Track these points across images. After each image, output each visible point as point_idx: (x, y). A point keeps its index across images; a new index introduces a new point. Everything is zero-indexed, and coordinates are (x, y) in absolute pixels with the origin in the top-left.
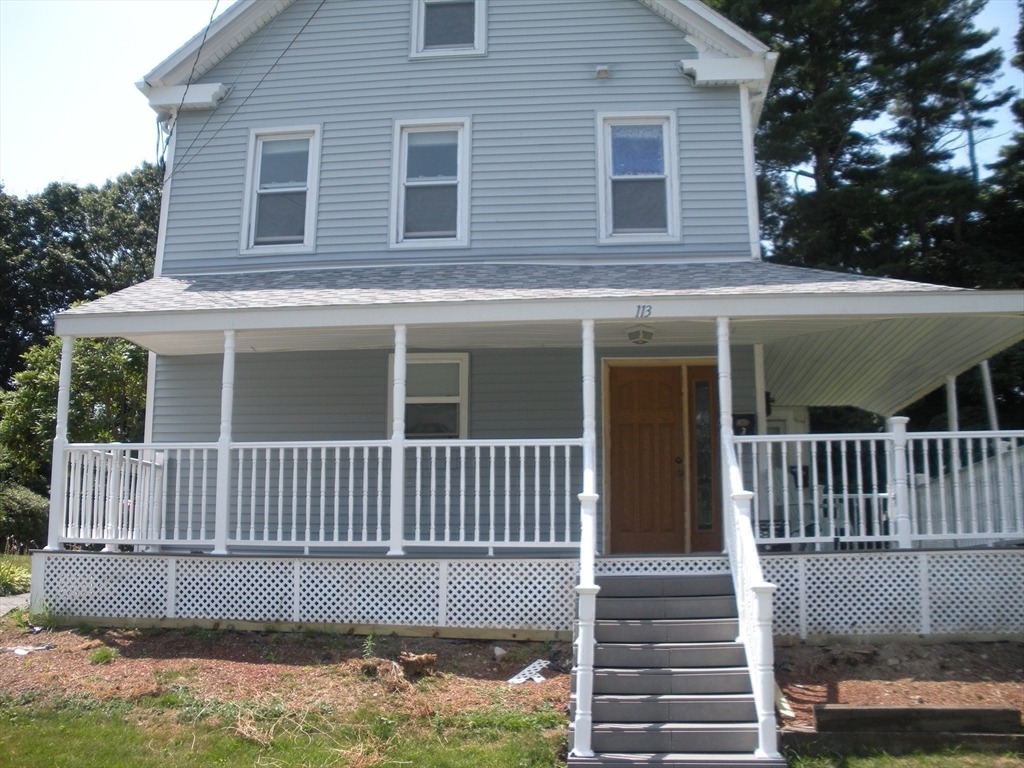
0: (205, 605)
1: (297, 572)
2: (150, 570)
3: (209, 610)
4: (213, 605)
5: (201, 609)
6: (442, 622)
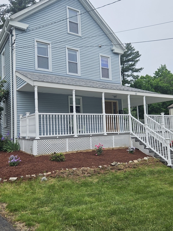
0: (74, 148)
1: (91, 139)
2: (62, 142)
3: (75, 149)
4: (76, 148)
5: (73, 149)
6: (114, 147)
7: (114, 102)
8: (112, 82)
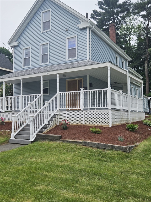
7: (78, 79)
8: (77, 60)
